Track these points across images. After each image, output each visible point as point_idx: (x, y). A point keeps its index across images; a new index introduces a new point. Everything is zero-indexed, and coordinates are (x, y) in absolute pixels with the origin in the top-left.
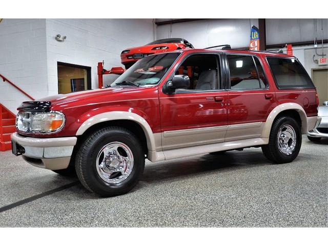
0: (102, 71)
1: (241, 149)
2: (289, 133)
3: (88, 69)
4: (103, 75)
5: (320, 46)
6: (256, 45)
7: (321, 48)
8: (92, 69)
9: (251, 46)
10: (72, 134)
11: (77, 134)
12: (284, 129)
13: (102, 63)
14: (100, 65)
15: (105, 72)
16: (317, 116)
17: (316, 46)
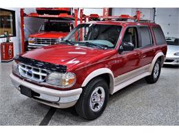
3: (13, 12)
4: (24, 17)
11: (82, 87)
13: (23, 9)
15: (25, 15)
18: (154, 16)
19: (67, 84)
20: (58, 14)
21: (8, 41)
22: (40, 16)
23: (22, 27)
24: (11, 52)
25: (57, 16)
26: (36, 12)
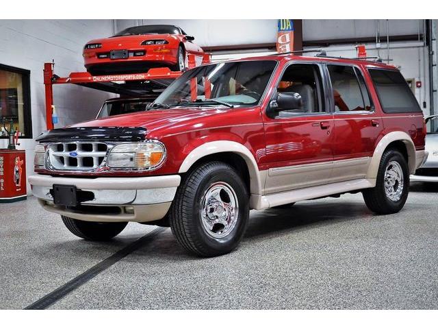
0: (51, 79)
1: (337, 195)
2: (395, 173)
3: (25, 75)
4: (53, 85)
5: (384, 45)
6: (288, 40)
7: (387, 48)
8: (31, 75)
9: (280, 41)
10: (174, 171)
11: (179, 172)
12: (391, 167)
13: (51, 64)
14: (48, 67)
15: (57, 80)
16: (424, 149)
17: (378, 45)
18: (431, 66)
19: (147, 163)
20: (145, 72)
21: (11, 147)
22: (96, 79)
23: (49, 112)
24: (18, 176)
25: (140, 77)
26: (85, 70)
